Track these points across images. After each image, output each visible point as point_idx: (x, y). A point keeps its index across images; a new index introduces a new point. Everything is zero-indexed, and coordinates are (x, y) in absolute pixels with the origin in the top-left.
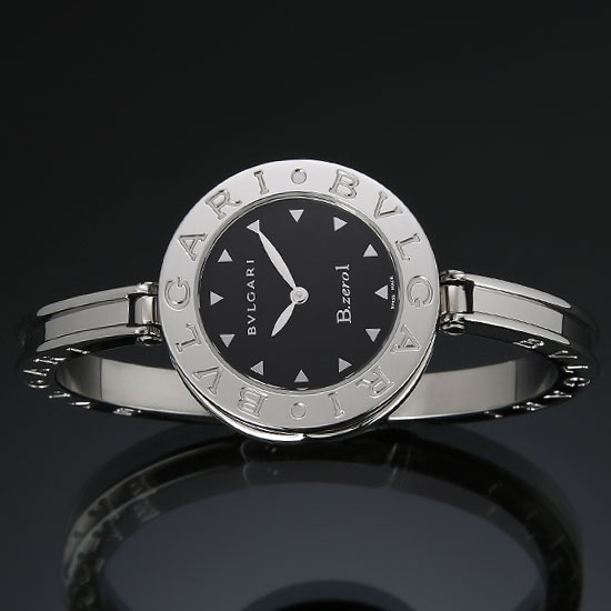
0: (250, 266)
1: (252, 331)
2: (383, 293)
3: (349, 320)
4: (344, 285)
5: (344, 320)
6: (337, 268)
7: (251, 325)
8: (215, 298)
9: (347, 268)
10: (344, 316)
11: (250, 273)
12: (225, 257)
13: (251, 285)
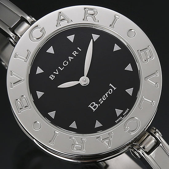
0: (78, 51)
1: (52, 77)
2: (118, 112)
3: (94, 110)
4: (106, 95)
5: (92, 107)
6: (110, 85)
7: (54, 74)
8: (51, 50)
9: (115, 88)
10: (94, 106)
11: (75, 53)
12: (71, 38)
13: (70, 58)
